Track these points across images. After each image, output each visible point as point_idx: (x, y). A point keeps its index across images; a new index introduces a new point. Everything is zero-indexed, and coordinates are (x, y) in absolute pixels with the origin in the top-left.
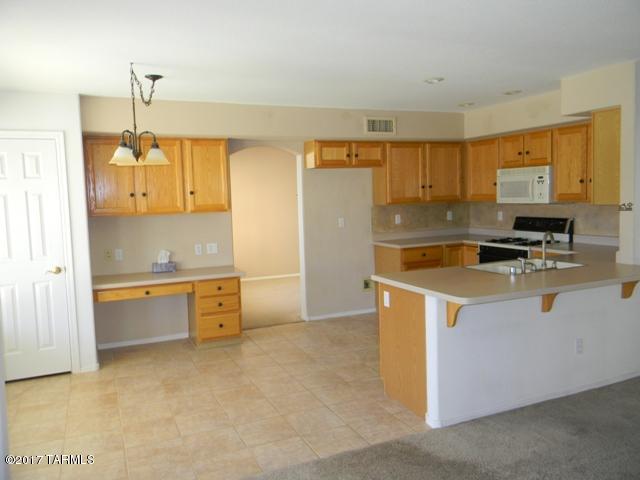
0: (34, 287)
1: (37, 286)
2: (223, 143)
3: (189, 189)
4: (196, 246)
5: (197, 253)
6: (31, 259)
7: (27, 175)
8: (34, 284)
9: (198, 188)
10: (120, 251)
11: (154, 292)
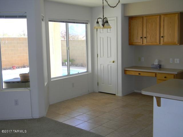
0: (108, 66)
1: (109, 65)
2: (177, 15)
3: (162, 35)
4: (170, 59)
5: (170, 62)
6: (108, 57)
7: (108, 32)
8: (108, 65)
9: (165, 35)
10: (143, 58)
11: (142, 74)
